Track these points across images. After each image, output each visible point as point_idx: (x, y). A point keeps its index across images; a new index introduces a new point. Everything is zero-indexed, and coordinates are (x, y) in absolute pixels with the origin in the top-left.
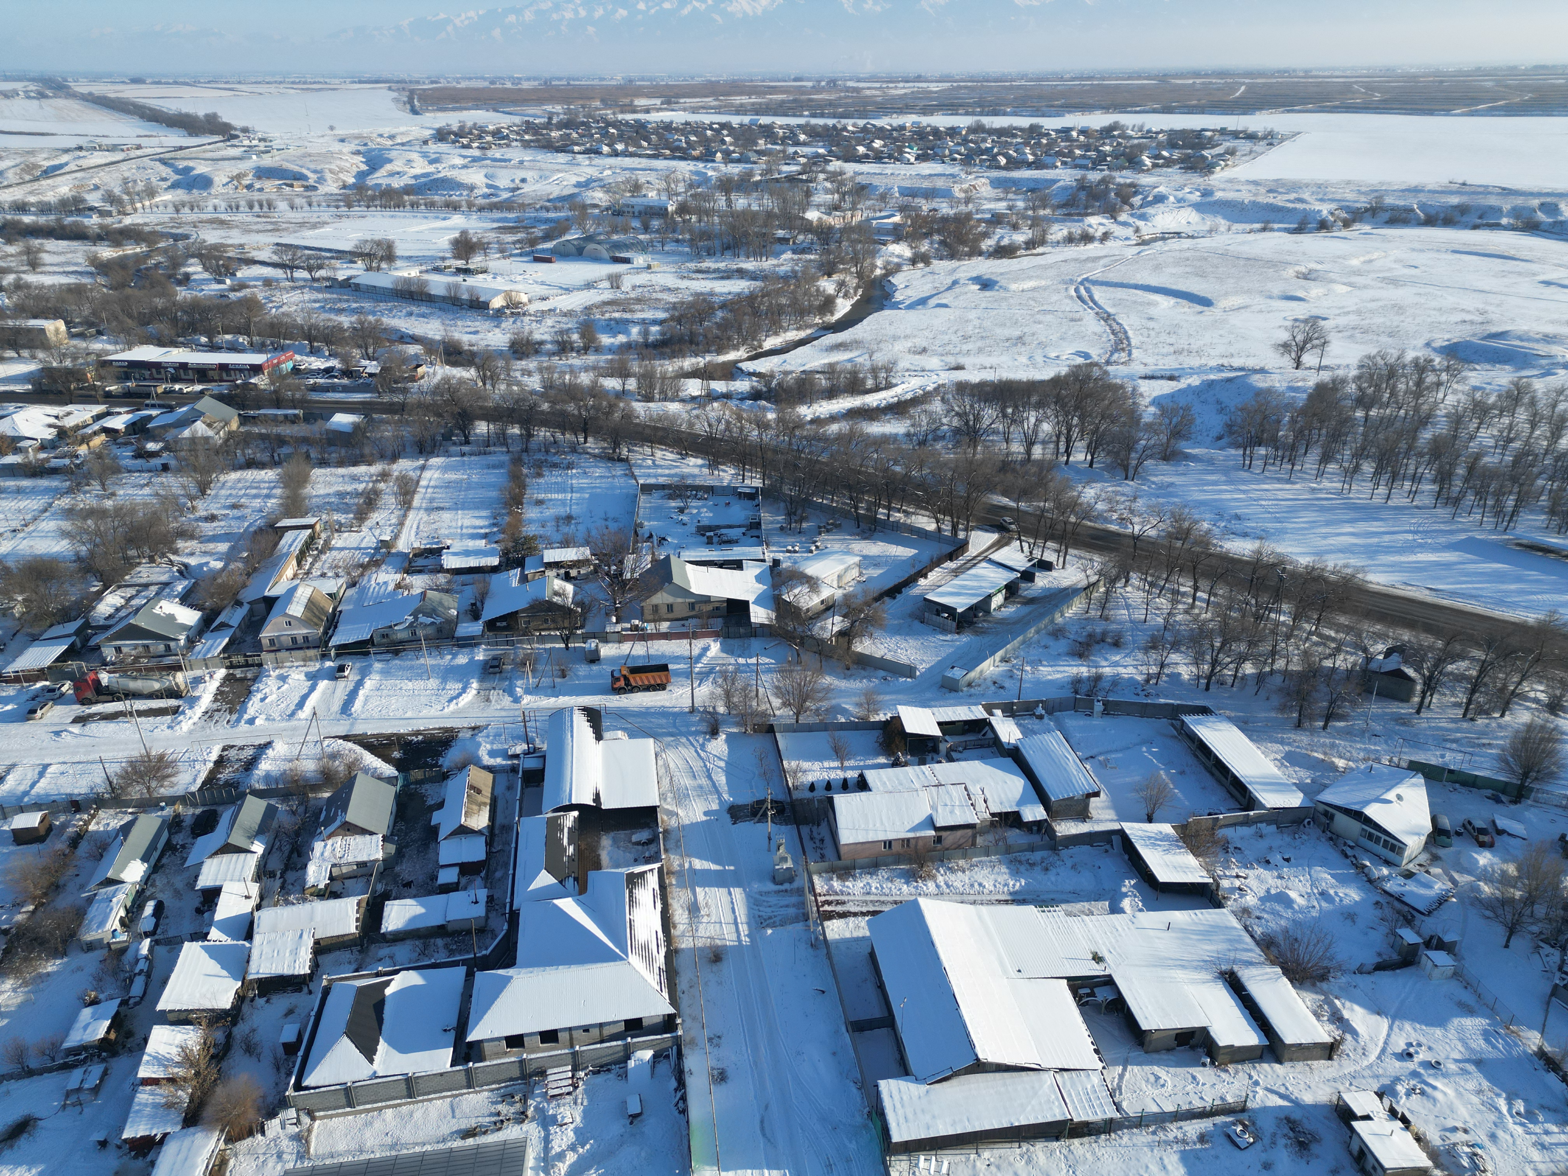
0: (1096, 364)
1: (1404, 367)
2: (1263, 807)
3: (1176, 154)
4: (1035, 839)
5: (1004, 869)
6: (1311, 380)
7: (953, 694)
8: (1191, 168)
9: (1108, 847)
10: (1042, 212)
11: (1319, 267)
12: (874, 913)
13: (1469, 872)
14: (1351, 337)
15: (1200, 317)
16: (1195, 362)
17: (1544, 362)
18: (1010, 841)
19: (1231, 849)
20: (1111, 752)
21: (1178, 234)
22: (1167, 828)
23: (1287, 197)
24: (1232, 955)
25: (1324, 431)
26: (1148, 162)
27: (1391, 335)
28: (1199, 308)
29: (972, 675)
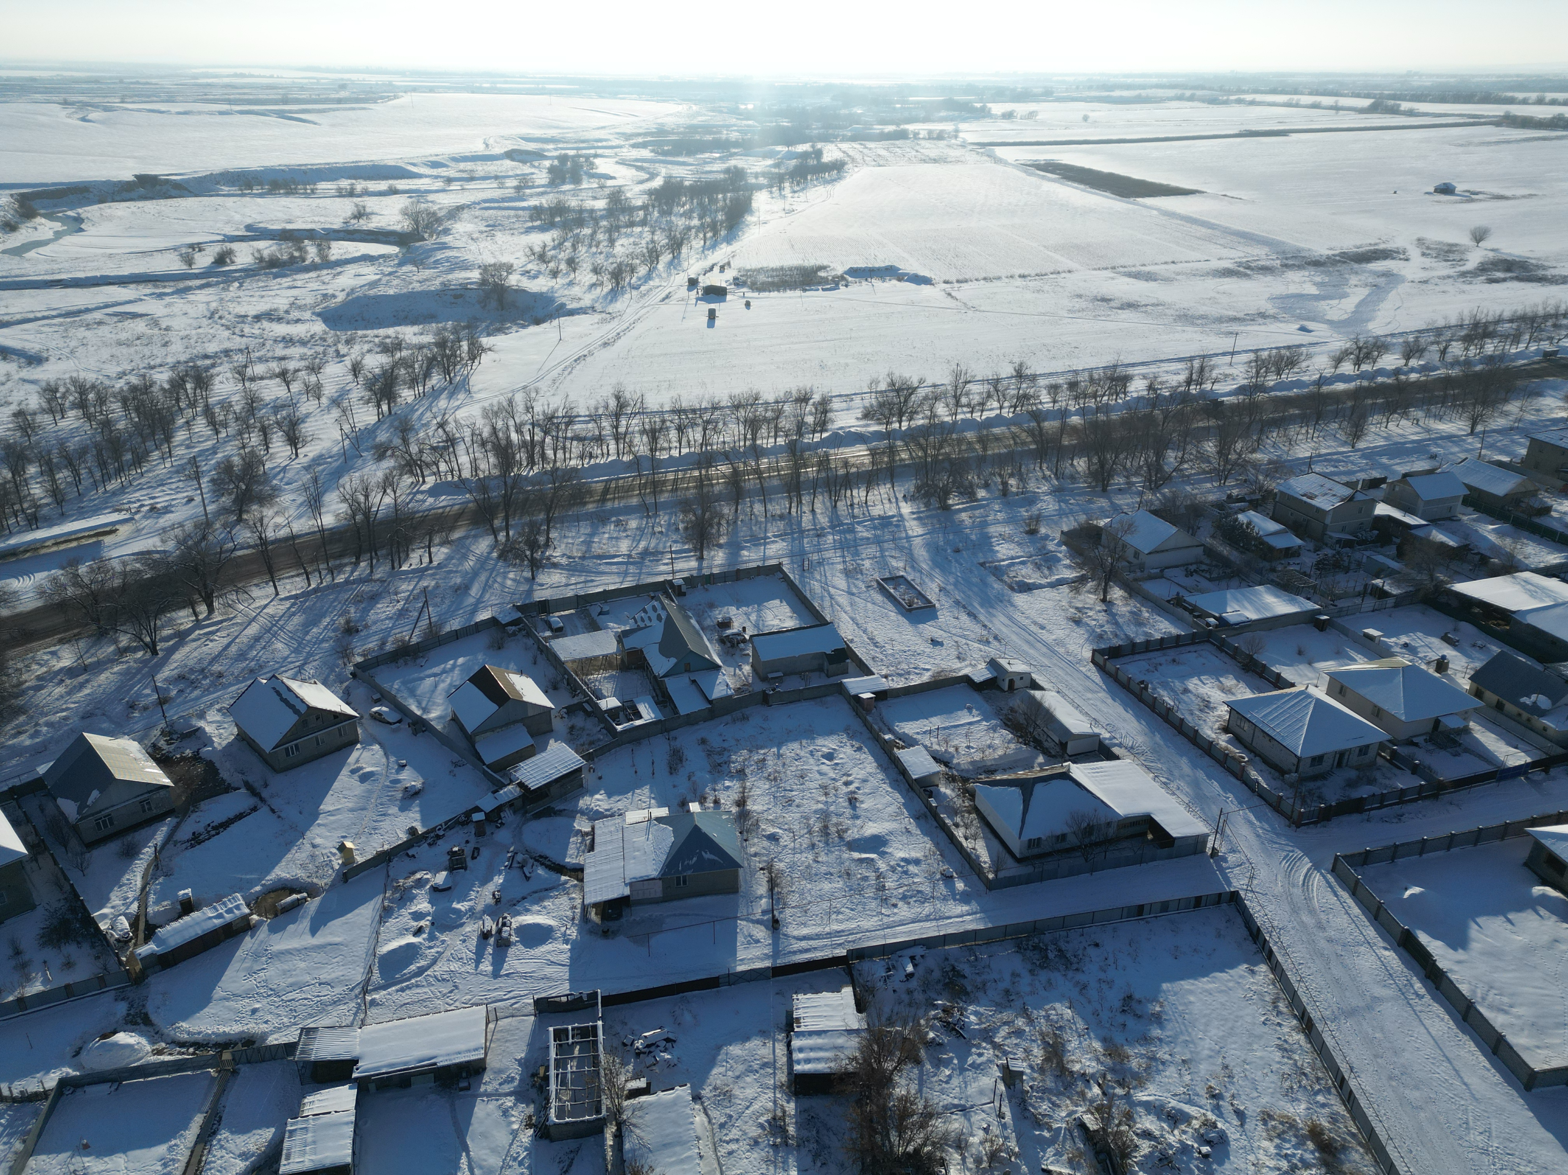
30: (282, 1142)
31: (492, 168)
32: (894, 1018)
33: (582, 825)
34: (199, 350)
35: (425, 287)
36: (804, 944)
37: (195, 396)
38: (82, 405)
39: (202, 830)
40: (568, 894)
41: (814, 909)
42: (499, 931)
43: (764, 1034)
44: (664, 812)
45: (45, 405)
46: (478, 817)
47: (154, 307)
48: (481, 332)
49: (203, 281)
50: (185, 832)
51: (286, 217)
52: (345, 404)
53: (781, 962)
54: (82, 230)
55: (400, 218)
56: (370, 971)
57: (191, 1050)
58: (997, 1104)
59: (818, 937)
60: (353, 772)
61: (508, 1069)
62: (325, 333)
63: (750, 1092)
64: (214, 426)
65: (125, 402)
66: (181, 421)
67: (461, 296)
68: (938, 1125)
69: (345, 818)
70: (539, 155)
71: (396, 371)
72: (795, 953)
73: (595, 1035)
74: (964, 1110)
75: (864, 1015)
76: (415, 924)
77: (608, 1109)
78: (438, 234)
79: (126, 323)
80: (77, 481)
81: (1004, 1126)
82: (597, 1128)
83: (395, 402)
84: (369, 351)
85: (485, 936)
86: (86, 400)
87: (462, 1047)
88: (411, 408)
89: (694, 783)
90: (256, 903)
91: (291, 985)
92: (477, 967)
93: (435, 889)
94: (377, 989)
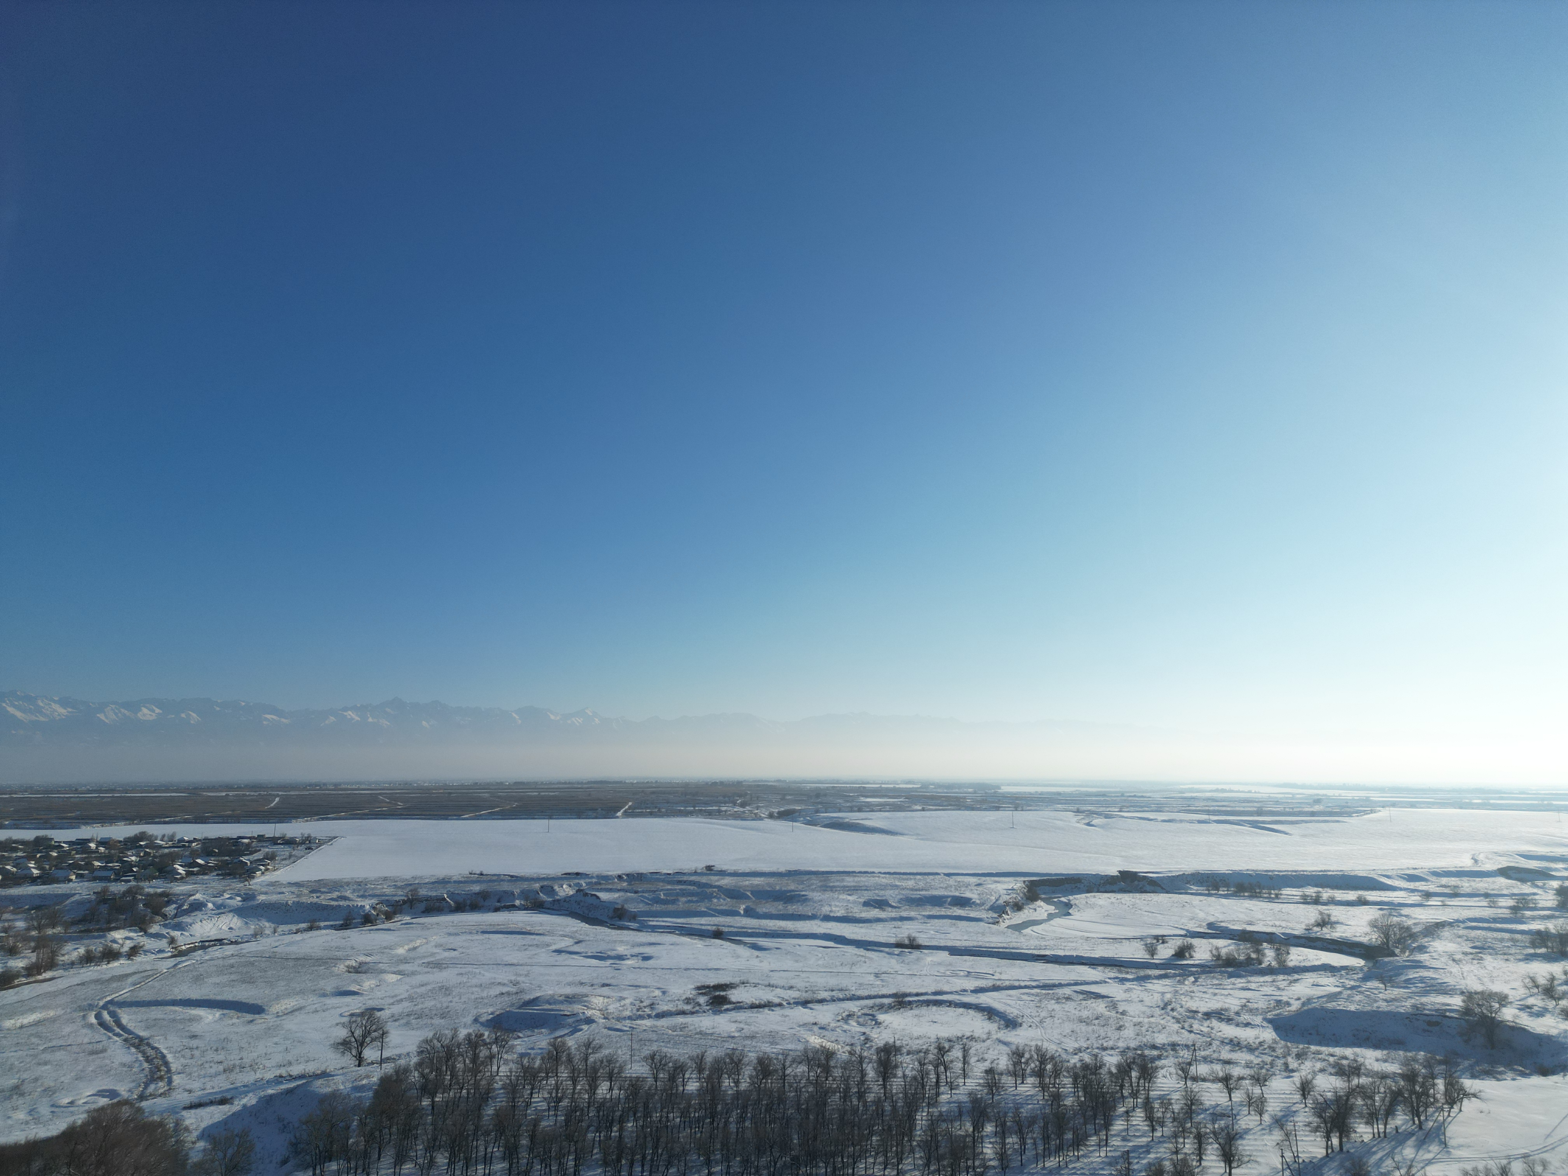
0: (126, 1102)
1: (459, 1045)
3: (212, 862)
6: (375, 1075)
8: (229, 874)
10: (50, 932)
11: (368, 959)
14: (408, 1024)
15: (251, 1027)
16: (249, 1078)
17: (570, 1020)
21: (220, 942)
23: (329, 896)
25: (394, 1129)
26: (181, 870)
27: (443, 1016)
28: (249, 1017)
31: (1481, 885)
34: (1148, 1039)
35: (1392, 1008)
37: (1138, 1086)
38: (1039, 1073)
45: (1011, 1068)
47: (1115, 990)
48: (1463, 1071)
49: (1162, 972)
51: (1247, 919)
52: (1290, 1126)
54: (1069, 914)
55: (1368, 929)
62: (1275, 1042)
64: (1152, 1122)
65: (1075, 1077)
66: (1121, 1110)
67: (1437, 1024)
70: (1545, 875)
71: (1352, 1100)
78: (1412, 951)
79: (1089, 1002)
80: (1022, 1151)
83: (1348, 1136)
84: (1322, 1070)
86: (1045, 1069)
88: (1368, 1149)
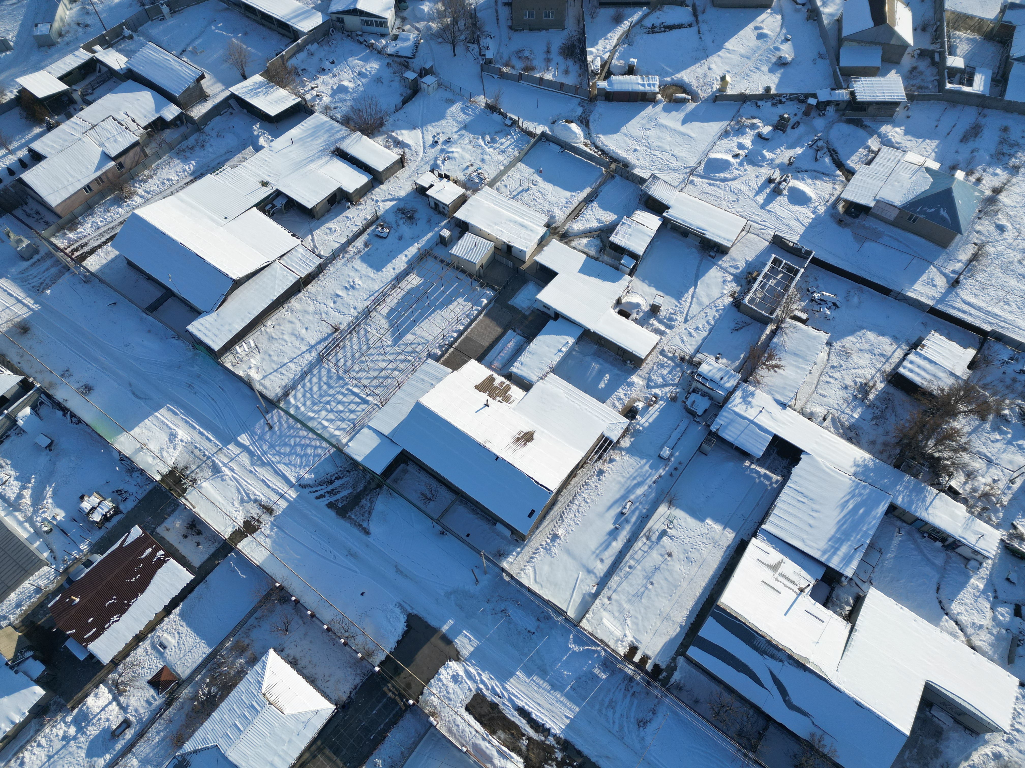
2: (303, 34)
4: (183, 129)
5: (177, 161)
7: (53, 49)
9: (231, 110)
12: (112, 238)
13: (422, 19)
18: (169, 140)
19: (300, 72)
20: (193, 41)
22: (257, 78)
24: (332, 138)
29: (57, 25)
30: (617, 225)
32: (990, 387)
33: (874, 143)
36: (965, 307)
39: (658, 25)
40: (834, 184)
41: (991, 291)
42: (780, 183)
43: (896, 339)
44: (935, 166)
46: (812, 101)
50: (648, 23)
53: (940, 307)
56: (700, 163)
57: (600, 153)
58: (1015, 475)
59: (979, 309)
60: (757, 28)
61: (738, 261)
63: (862, 362)
68: (965, 457)
69: (735, 58)
72: (954, 308)
73: (796, 275)
74: (990, 462)
75: (970, 372)
76: (737, 151)
77: (777, 316)
81: (1009, 488)
82: (765, 322)
85: (770, 181)
87: (722, 235)
89: (973, 157)
90: (664, 87)
91: (658, 147)
92: (755, 196)
93: (759, 135)
94: (697, 175)
